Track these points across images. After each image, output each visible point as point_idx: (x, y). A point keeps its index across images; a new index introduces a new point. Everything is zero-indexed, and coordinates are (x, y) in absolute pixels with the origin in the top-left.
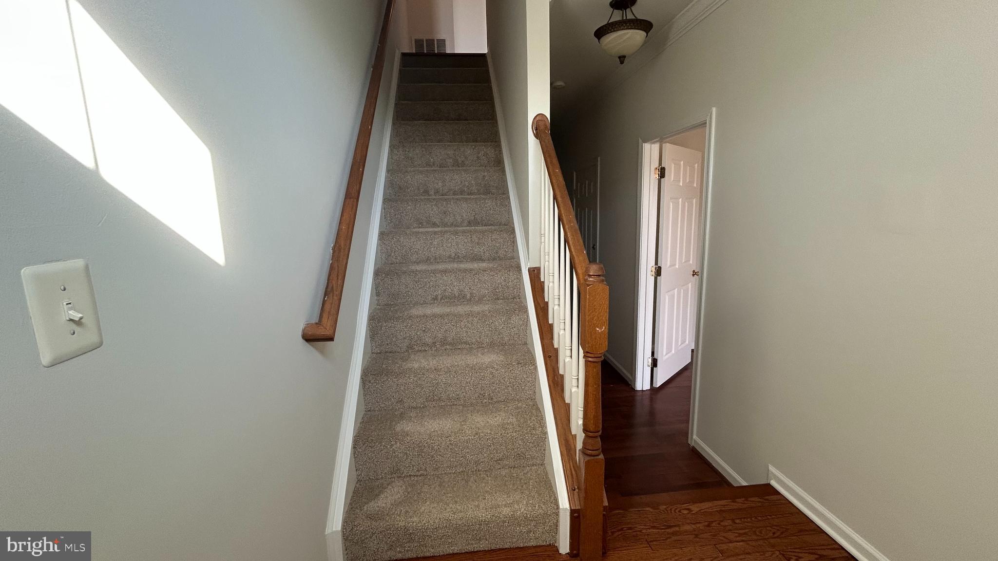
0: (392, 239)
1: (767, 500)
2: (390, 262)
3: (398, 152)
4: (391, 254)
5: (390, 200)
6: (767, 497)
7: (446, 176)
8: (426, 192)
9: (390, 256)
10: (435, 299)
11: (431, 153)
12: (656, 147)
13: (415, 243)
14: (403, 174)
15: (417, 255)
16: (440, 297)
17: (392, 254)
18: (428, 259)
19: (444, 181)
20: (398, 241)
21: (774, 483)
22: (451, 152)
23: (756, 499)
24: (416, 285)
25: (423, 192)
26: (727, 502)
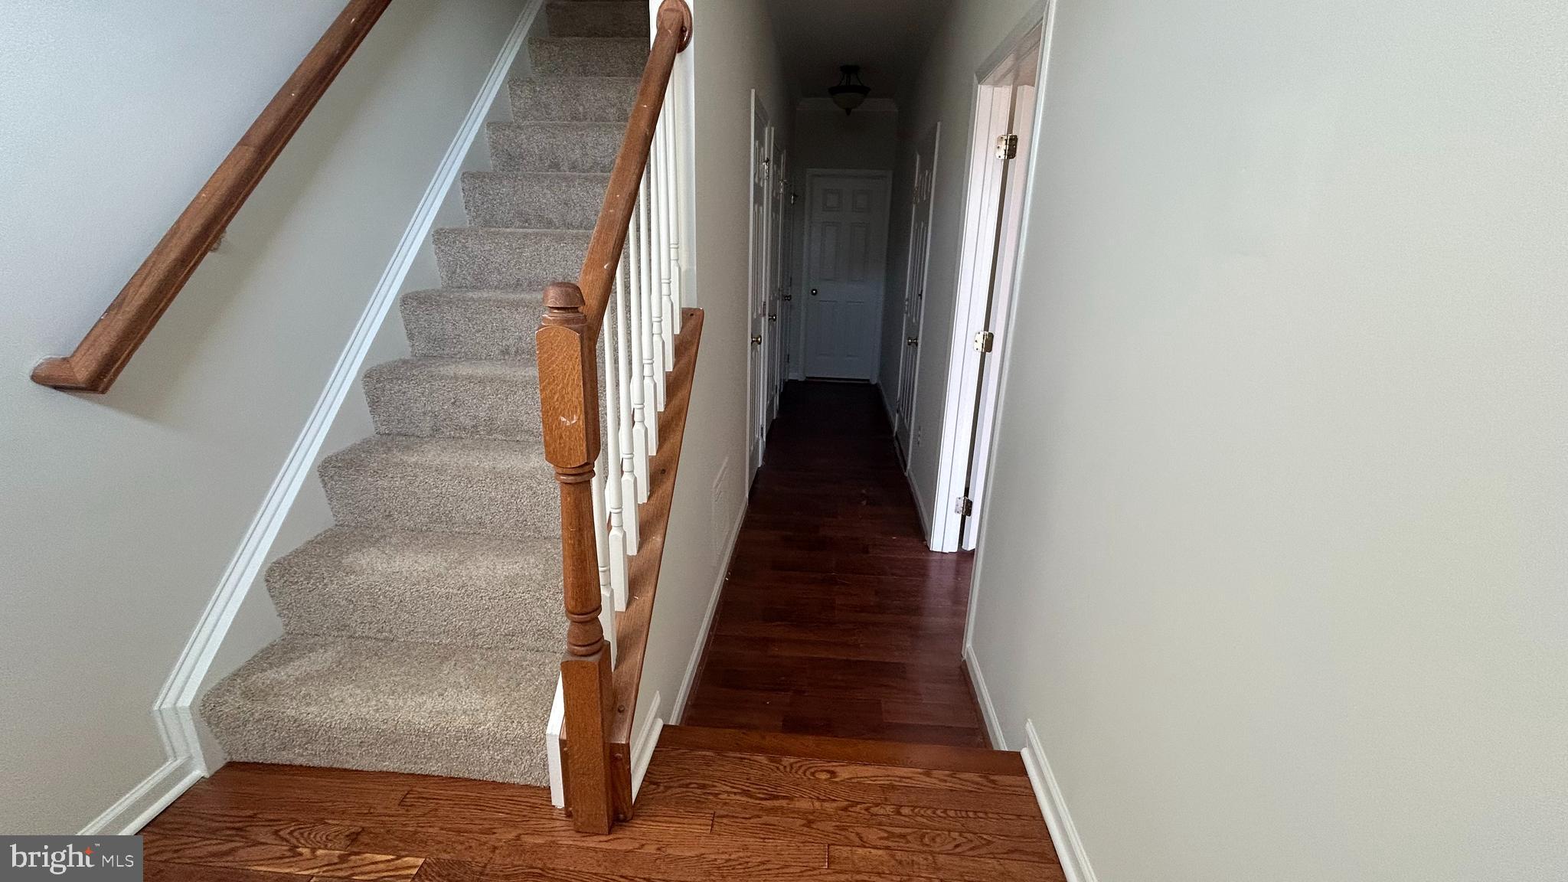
0: (454, 242)
1: (993, 782)
2: (455, 284)
3: (521, 92)
4: (456, 270)
5: (473, 176)
6: (995, 778)
7: (587, 137)
8: (556, 166)
9: (454, 273)
10: (505, 352)
11: (578, 95)
12: (1006, 92)
13: (493, 252)
14: (513, 131)
15: (499, 274)
16: (513, 350)
17: (458, 270)
18: (518, 284)
19: (583, 147)
20: (465, 247)
21: (1025, 754)
22: (612, 95)
23: (973, 777)
24: (471, 326)
25: (550, 167)
26: (913, 773)
